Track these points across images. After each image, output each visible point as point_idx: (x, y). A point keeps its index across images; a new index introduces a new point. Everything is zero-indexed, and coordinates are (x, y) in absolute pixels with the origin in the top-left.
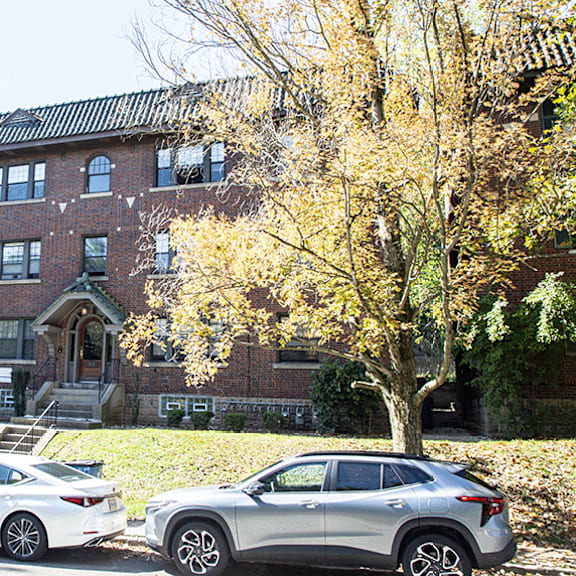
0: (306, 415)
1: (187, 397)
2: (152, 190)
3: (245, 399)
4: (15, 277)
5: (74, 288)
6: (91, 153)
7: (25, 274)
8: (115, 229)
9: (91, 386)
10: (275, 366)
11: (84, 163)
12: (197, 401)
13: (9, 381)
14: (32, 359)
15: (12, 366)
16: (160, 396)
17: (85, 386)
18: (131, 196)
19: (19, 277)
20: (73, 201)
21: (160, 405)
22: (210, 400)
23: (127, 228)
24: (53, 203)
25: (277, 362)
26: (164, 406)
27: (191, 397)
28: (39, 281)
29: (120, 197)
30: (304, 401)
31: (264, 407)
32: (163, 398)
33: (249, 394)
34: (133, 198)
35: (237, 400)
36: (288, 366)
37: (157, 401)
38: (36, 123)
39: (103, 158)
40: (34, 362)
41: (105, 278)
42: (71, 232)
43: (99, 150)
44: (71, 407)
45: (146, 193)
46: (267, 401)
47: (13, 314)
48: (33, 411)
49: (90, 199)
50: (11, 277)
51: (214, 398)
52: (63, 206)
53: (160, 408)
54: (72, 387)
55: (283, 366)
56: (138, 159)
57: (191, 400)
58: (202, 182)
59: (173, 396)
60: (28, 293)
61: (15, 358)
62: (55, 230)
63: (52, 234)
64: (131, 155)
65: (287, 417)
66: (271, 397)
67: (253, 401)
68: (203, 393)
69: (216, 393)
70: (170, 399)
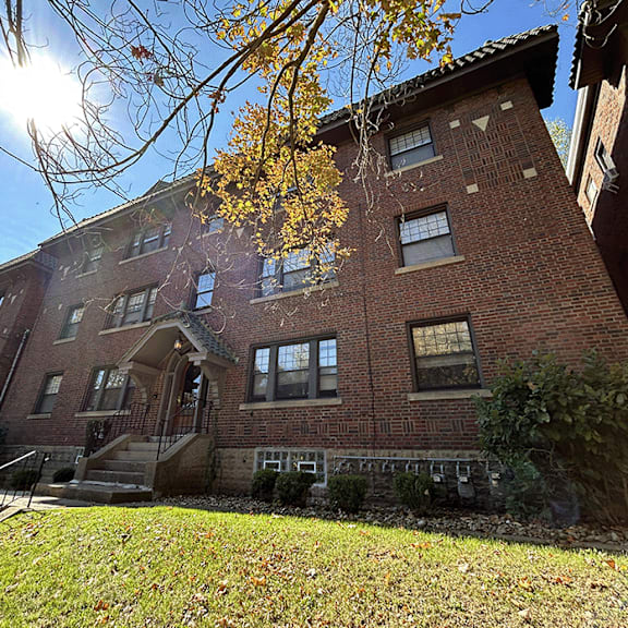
0: (477, 479)
1: (289, 450)
3: (369, 451)
10: (412, 397)
21: (255, 464)
22: (321, 456)
25: (413, 392)
26: (260, 465)
27: (295, 450)
28: (149, 323)
30: (467, 453)
31: (400, 465)
32: (260, 454)
33: (375, 443)
35: (358, 454)
36: (432, 396)
37: (252, 458)
40: (129, 412)
41: (209, 310)
42: (184, 271)
46: (404, 455)
51: (326, 452)
53: (254, 468)
55: (423, 396)
57: (293, 454)
59: (272, 450)
61: (115, 409)
63: (168, 276)
65: (441, 483)
66: (411, 448)
67: (383, 455)
68: (312, 444)
69: (328, 444)
70: (269, 454)
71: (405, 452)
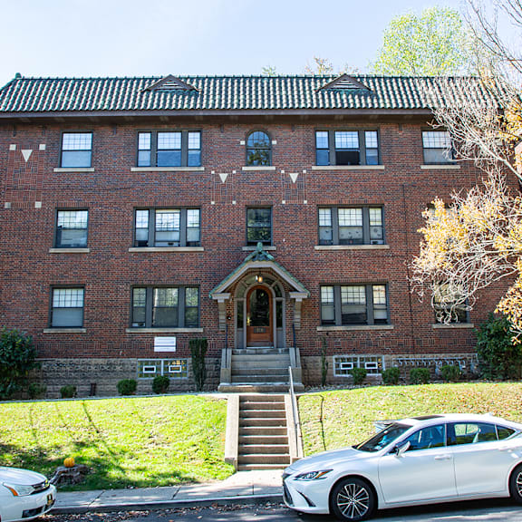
0: (467, 366)
1: (359, 356)
2: (314, 168)
3: (411, 355)
4: (171, 244)
5: (254, 257)
6: (250, 127)
7: (183, 242)
8: (279, 202)
9: (265, 351)
10: (435, 326)
11: (244, 136)
12: (368, 360)
13: (173, 349)
14: (197, 326)
15: (175, 334)
16: (334, 357)
17: (258, 351)
18: (294, 172)
19: (176, 244)
20: (234, 172)
21: (334, 365)
22: (380, 359)
23: (292, 202)
24: (213, 172)
25: (435, 323)
26: (338, 366)
27: (363, 356)
28: (202, 249)
29: (283, 172)
32: (336, 359)
33: (414, 351)
34: (297, 174)
35: (404, 357)
37: (331, 362)
38: (191, 92)
39: (261, 133)
40: (201, 330)
41: (273, 248)
42: (234, 202)
43: (259, 125)
44: (263, 373)
45: (309, 170)
46: (429, 357)
47: (171, 282)
48: (229, 379)
49: (253, 172)
50: (166, 244)
51: (383, 357)
52: (223, 177)
53: (334, 369)
54: (244, 353)
55: (440, 326)
56: (299, 139)
57: (362, 359)
58: (358, 164)
59: (346, 356)
60: (189, 260)
61: (177, 327)
62: (216, 200)
63: (213, 203)
64: (292, 134)
66: (432, 353)
67: (418, 357)
68: (374, 352)
69: (384, 352)
70: (343, 360)
71: (430, 355)
